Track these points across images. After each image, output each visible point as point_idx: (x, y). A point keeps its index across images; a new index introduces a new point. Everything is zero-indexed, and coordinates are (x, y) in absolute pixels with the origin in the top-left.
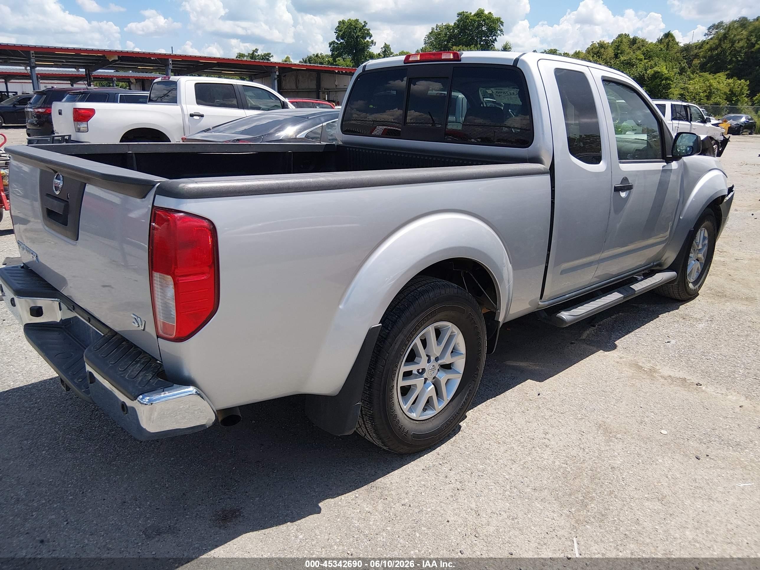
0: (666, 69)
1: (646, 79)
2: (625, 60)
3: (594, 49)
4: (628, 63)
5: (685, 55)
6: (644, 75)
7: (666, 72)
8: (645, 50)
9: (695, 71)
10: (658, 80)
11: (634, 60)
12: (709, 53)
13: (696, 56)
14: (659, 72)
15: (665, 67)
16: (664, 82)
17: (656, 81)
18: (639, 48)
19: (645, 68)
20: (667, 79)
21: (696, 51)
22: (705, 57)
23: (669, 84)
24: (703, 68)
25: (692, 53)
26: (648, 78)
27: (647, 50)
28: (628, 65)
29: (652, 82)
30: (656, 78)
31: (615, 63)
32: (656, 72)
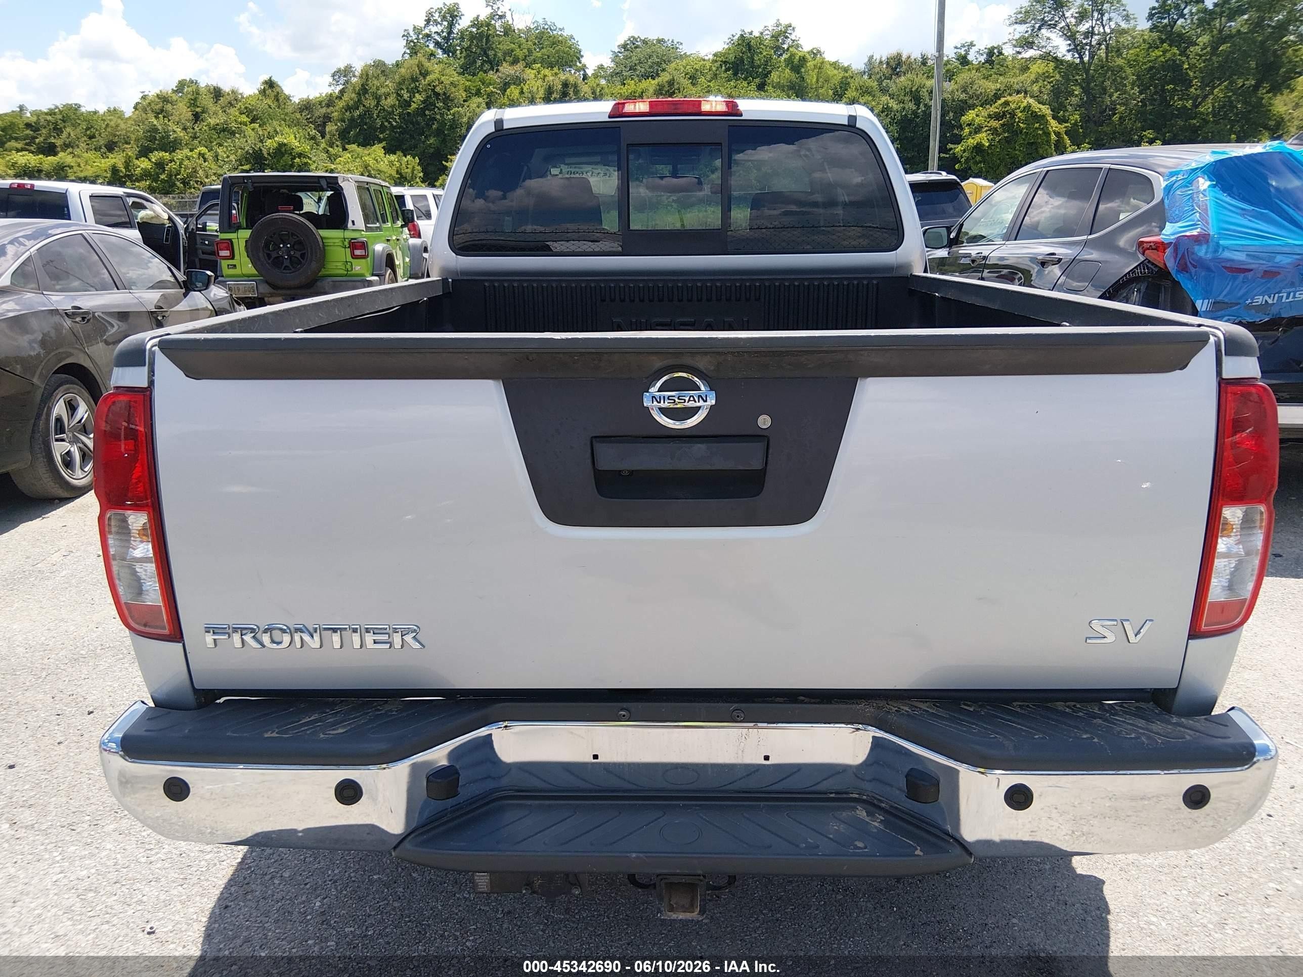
0: (296, 138)
1: (266, 156)
2: (217, 125)
3: (153, 105)
4: (224, 130)
5: (309, 117)
6: (261, 150)
7: (297, 144)
8: (243, 107)
9: (333, 143)
10: (287, 157)
11: (233, 124)
12: (348, 114)
13: (327, 118)
14: (285, 145)
15: (292, 136)
16: (297, 160)
17: (284, 158)
18: (231, 104)
19: (260, 137)
20: (300, 155)
21: (324, 110)
22: (343, 121)
23: (306, 164)
24: (345, 137)
25: (317, 114)
26: (269, 154)
27: (246, 108)
28: (226, 133)
29: (278, 161)
30: (283, 155)
31: (200, 130)
32: (282, 145)
